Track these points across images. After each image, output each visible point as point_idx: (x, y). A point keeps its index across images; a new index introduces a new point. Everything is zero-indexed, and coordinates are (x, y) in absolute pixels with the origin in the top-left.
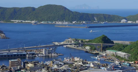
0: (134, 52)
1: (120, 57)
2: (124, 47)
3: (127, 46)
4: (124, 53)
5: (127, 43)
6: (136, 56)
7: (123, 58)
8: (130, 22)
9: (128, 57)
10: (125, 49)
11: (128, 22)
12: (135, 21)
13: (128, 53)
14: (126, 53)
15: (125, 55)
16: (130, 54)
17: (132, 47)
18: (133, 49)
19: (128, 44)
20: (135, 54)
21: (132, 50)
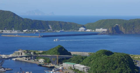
0: (94, 64)
1: (78, 70)
2: (83, 59)
3: (86, 57)
4: (83, 66)
5: (86, 54)
6: (96, 69)
7: (81, 71)
8: (88, 30)
9: (87, 70)
10: (84, 61)
11: (87, 30)
12: (95, 30)
13: (87, 65)
14: (85, 65)
15: (84, 68)
16: (89, 66)
17: (92, 59)
18: (93, 61)
19: (87, 56)
20: (95, 67)
21: (91, 62)
